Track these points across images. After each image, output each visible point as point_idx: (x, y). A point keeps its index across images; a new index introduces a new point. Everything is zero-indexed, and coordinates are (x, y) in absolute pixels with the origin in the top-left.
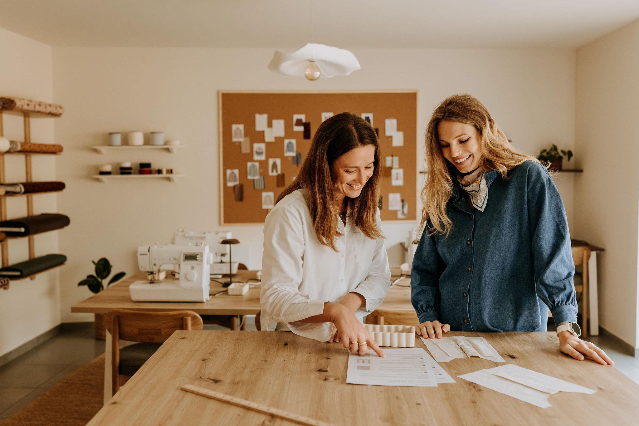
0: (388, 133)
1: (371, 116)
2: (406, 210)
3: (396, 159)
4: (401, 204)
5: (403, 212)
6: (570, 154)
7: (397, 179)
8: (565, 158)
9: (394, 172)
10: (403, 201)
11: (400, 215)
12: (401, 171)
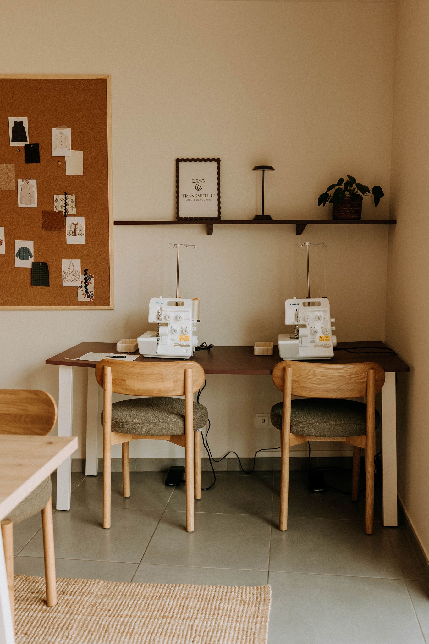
0: (56, 153)
1: (25, 121)
2: (91, 288)
3: (71, 198)
4: (82, 277)
5: (86, 291)
6: (378, 192)
7: (75, 234)
8: (368, 198)
9: (69, 221)
10: (85, 272)
11: (81, 297)
12: (81, 220)
